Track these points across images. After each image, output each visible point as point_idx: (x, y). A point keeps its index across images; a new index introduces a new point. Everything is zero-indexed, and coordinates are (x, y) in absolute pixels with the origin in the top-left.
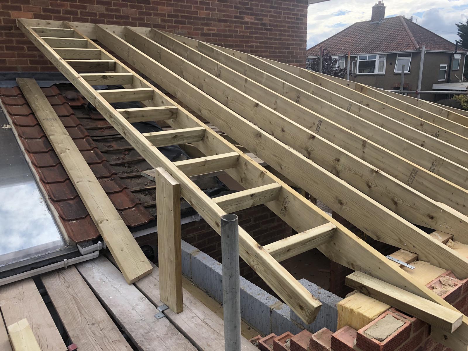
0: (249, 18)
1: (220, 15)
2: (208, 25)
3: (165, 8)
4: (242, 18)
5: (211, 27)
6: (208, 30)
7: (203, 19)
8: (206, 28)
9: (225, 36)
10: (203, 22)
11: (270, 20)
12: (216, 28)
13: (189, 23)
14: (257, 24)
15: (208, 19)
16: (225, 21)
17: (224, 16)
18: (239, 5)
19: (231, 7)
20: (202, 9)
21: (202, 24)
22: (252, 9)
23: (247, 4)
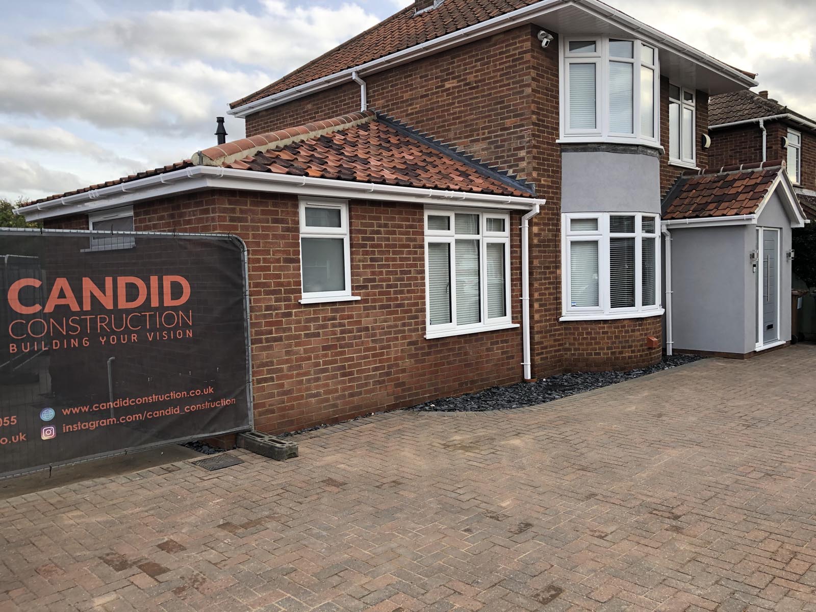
0: (451, 83)
1: (422, 91)
13: (397, 108)
14: (460, 86)
15: (411, 99)
16: (427, 95)
17: (426, 91)
18: (440, 74)
20: (407, 91)
21: (407, 106)
22: (453, 73)
23: (448, 69)
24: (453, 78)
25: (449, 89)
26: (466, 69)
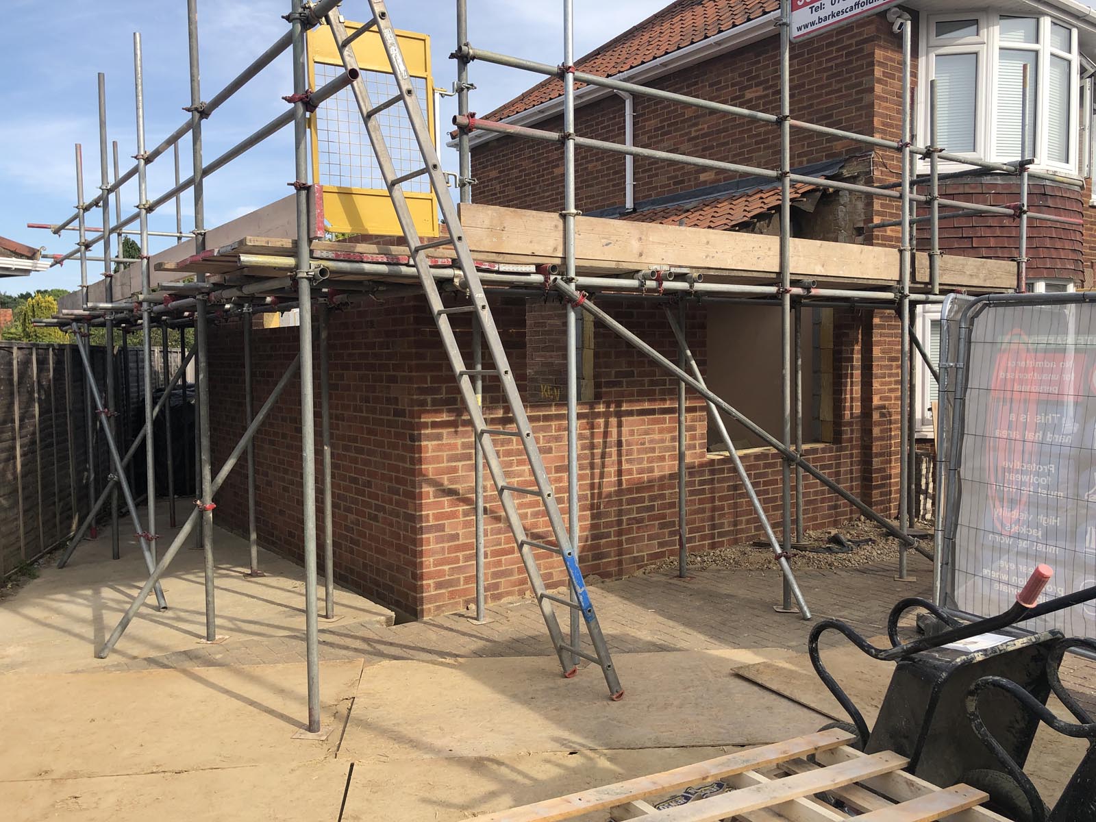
0: (754, 92)
2: (696, 124)
3: (652, 122)
4: (743, 96)
5: (700, 127)
6: (696, 131)
7: (690, 119)
8: (693, 129)
9: (719, 132)
10: (690, 123)
12: (706, 126)
13: (676, 130)
14: (767, 96)
15: (696, 117)
18: (738, 79)
19: (727, 87)
21: (689, 127)
22: (758, 76)
23: (751, 71)
24: (757, 85)
25: (751, 101)
26: (776, 71)
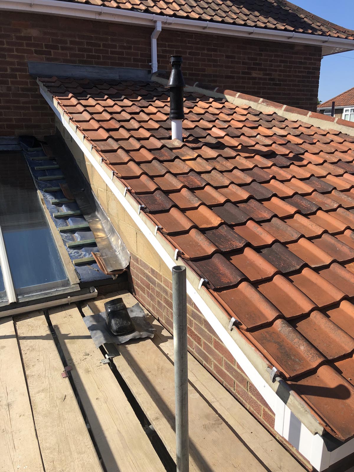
0: (257, 74)
4: (250, 74)
7: (210, 76)
11: (280, 75)
14: (265, 79)
15: (215, 76)
16: (232, 77)
17: (232, 72)
18: (247, 61)
19: (239, 63)
20: (210, 66)
24: (260, 70)
25: (255, 78)
26: (271, 66)
